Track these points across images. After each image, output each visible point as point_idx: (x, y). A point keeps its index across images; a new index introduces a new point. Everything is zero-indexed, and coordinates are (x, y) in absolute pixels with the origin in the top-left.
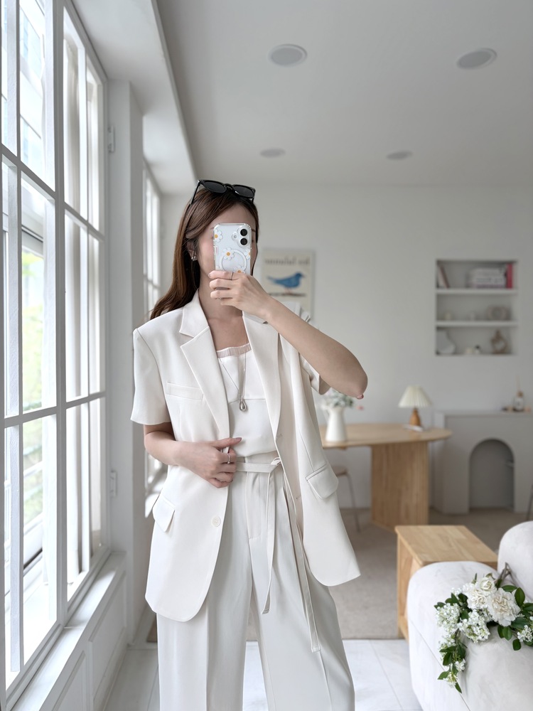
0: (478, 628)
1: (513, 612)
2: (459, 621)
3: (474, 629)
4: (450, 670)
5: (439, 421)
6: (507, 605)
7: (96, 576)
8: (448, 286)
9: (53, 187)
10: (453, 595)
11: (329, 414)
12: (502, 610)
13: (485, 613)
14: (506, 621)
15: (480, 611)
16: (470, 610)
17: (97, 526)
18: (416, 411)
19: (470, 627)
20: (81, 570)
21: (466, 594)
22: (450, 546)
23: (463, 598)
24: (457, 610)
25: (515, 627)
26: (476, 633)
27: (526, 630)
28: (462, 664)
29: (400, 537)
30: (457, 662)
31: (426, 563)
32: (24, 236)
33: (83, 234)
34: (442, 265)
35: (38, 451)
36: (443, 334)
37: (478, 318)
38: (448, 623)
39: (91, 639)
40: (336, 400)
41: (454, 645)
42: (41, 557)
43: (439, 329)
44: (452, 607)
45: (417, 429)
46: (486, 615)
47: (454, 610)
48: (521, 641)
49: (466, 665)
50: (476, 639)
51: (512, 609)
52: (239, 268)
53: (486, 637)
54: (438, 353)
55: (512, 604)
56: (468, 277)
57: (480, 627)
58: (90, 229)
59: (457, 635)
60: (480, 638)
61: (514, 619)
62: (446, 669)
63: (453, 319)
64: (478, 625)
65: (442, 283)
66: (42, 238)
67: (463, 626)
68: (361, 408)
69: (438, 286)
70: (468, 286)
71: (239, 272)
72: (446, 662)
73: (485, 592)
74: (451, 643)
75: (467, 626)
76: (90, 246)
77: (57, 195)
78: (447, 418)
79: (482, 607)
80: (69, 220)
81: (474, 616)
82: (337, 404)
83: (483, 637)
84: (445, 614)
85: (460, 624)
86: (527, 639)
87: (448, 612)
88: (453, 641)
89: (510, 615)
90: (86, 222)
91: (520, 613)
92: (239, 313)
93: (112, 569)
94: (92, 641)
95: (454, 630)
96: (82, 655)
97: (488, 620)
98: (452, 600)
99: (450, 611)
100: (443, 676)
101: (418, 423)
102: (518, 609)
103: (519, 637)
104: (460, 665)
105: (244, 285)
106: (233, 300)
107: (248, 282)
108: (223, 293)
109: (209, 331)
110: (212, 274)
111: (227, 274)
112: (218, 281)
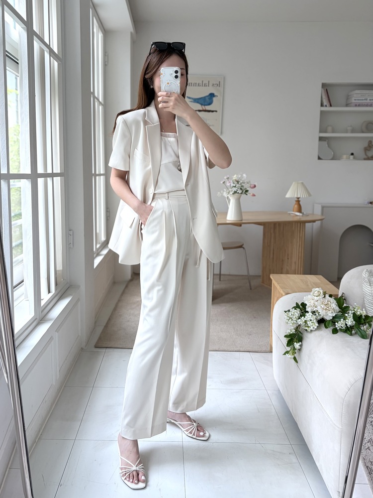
0: (311, 322)
1: (334, 311)
2: (299, 318)
3: (308, 323)
4: (291, 349)
5: (318, 211)
6: (330, 306)
7: (60, 296)
8: (331, 106)
9: (25, 17)
10: (297, 304)
11: (229, 200)
12: (326, 310)
13: (317, 313)
14: (329, 316)
15: (313, 313)
16: (308, 312)
17: (60, 267)
18: (298, 201)
19: (306, 322)
20: (49, 292)
21: (306, 302)
22: (308, 285)
23: (304, 305)
24: (299, 312)
25: (334, 320)
26: (309, 325)
27: (342, 321)
28: (299, 344)
29: (273, 281)
30: (295, 343)
31: (287, 294)
32: (8, 60)
33: (47, 56)
34: (326, 88)
35: (19, 215)
36: (325, 143)
37: (353, 131)
38: (292, 320)
39: (57, 330)
40: (235, 189)
41: (295, 333)
42: (23, 284)
43: (321, 139)
44: (295, 311)
45: (298, 214)
46: (317, 315)
47: (297, 312)
48: (338, 328)
49: (301, 346)
50: (309, 330)
51: (334, 309)
53: (316, 327)
54: (319, 158)
55: (334, 305)
56: (348, 97)
57: (312, 321)
58: (51, 52)
59: (298, 328)
60: (312, 328)
61: (334, 315)
63: (333, 132)
64: (311, 320)
65: (325, 102)
66: (18, 60)
67: (300, 322)
68: (254, 195)
69: (322, 105)
70: (347, 105)
72: (288, 345)
73: (316, 298)
74: (293, 332)
75: (304, 321)
76: (52, 66)
77: (28, 24)
78: (323, 207)
79: (315, 309)
80: (37, 45)
81: (309, 316)
82: (235, 192)
83: (314, 328)
84: (290, 314)
85: (299, 320)
86: (342, 327)
87: (293, 313)
89: (332, 312)
90: (48, 46)
91: (339, 312)
93: (71, 295)
94: (58, 332)
96: (51, 338)
97: (319, 318)
99: (294, 313)
100: (286, 353)
101: (300, 210)
102: (337, 309)
103: (336, 326)
104: (297, 345)
105: (176, 99)
106: (170, 108)
107: (178, 98)
108: (165, 104)
109: (160, 125)
110: (160, 94)
111: (167, 94)
112: (163, 98)
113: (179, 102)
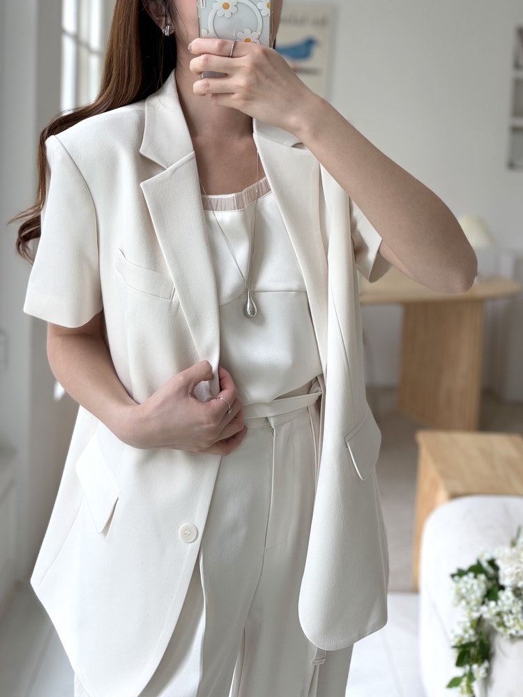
0: (511, 617)
2: (483, 603)
3: (505, 618)
4: (465, 675)
10: (478, 561)
15: (516, 591)
16: (502, 588)
19: (499, 614)
21: (498, 560)
24: (483, 586)
26: (507, 624)
28: (482, 669)
30: (475, 667)
31: (453, 497)
38: (468, 603)
41: (473, 639)
44: (475, 579)
47: (477, 585)
49: (489, 671)
50: (506, 634)
52: (247, 34)
57: (514, 615)
59: (479, 623)
60: (512, 632)
62: (459, 672)
64: (511, 612)
67: (489, 610)
72: (460, 662)
74: (470, 636)
75: (494, 611)
79: (520, 585)
81: (506, 597)
83: (517, 632)
84: (464, 589)
85: (484, 609)
87: (468, 586)
88: (471, 632)
95: (476, 615)
98: (477, 569)
99: (472, 585)
100: (454, 683)
104: (479, 670)
105: (257, 67)
106: (235, 96)
107: (265, 61)
108: (216, 84)
109: (194, 161)
110: (195, 45)
111: (222, 45)
112: (206, 60)
113: (267, 77)
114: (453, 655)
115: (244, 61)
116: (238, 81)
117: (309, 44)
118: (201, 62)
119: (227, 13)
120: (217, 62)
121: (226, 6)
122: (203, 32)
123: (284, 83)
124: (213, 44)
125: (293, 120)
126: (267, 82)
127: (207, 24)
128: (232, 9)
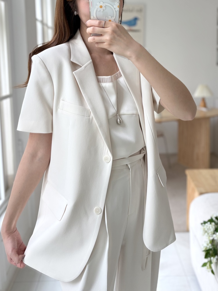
2: (214, 233)
4: (208, 262)
10: (211, 218)
30: (212, 258)
31: (201, 194)
38: (208, 234)
41: (211, 248)
49: (217, 260)
52: (110, 18)
59: (213, 242)
62: (206, 260)
71: (110, 21)
72: (206, 257)
74: (210, 246)
87: (208, 227)
88: (210, 245)
92: (112, 53)
95: (211, 238)
98: (211, 221)
99: (210, 227)
100: (204, 265)
104: (214, 260)
105: (114, 32)
106: (105, 44)
107: (117, 29)
108: (97, 39)
109: (92, 64)
110: (89, 22)
111: (100, 23)
112: (93, 29)
113: (118, 36)
114: (204, 254)
115: (109, 29)
116: (107, 37)
117: (136, 19)
118: (91, 30)
119: (102, 9)
120: (98, 30)
121: (101, 7)
122: (92, 17)
123: (125, 38)
124: (96, 22)
125: (128, 53)
126: (118, 38)
127: (93, 15)
128: (104, 8)
